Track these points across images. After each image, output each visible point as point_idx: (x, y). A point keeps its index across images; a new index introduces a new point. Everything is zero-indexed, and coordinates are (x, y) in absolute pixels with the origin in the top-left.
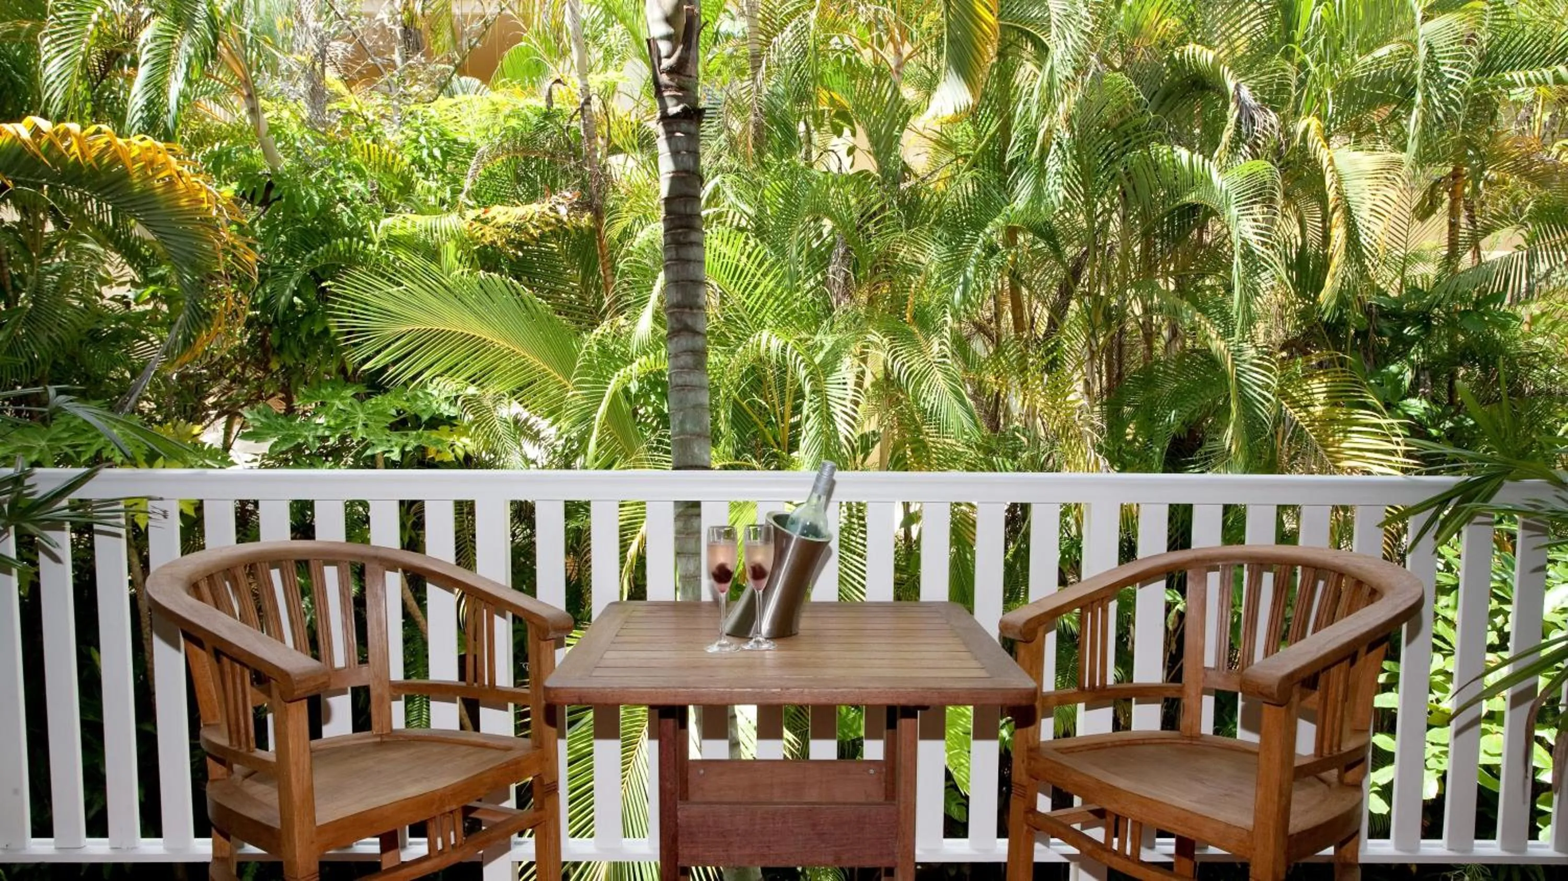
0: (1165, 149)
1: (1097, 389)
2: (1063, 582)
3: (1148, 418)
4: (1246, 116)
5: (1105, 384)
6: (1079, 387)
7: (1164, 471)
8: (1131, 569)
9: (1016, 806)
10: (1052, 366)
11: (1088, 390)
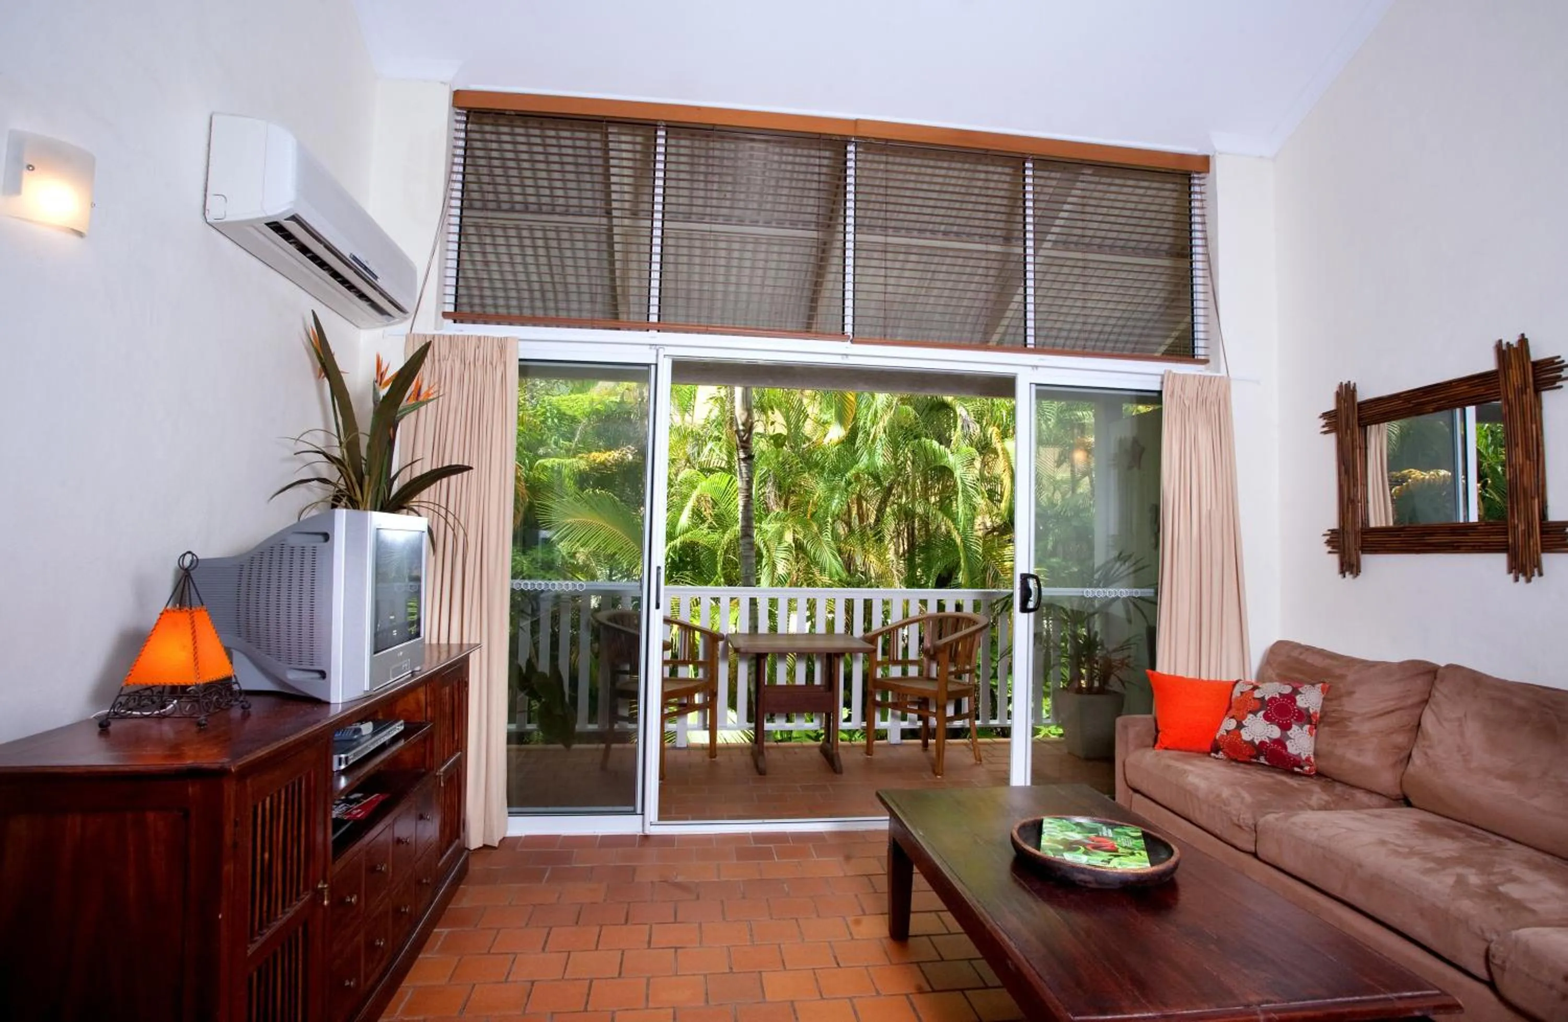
0: (928, 441)
1: (901, 551)
2: (883, 625)
3: (928, 566)
4: (966, 426)
5: (906, 548)
6: (892, 552)
7: (936, 588)
8: (906, 621)
9: (869, 699)
10: (880, 540)
11: (897, 552)
